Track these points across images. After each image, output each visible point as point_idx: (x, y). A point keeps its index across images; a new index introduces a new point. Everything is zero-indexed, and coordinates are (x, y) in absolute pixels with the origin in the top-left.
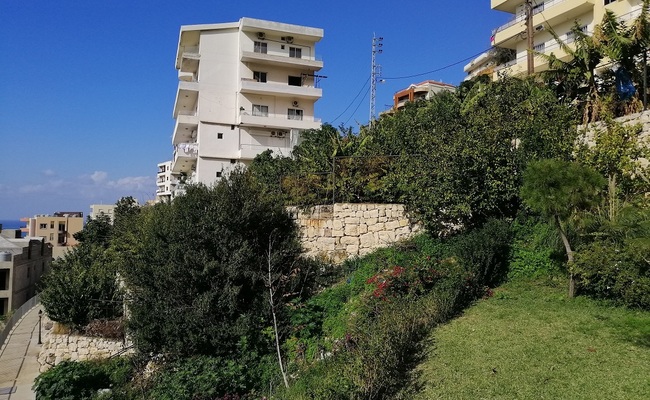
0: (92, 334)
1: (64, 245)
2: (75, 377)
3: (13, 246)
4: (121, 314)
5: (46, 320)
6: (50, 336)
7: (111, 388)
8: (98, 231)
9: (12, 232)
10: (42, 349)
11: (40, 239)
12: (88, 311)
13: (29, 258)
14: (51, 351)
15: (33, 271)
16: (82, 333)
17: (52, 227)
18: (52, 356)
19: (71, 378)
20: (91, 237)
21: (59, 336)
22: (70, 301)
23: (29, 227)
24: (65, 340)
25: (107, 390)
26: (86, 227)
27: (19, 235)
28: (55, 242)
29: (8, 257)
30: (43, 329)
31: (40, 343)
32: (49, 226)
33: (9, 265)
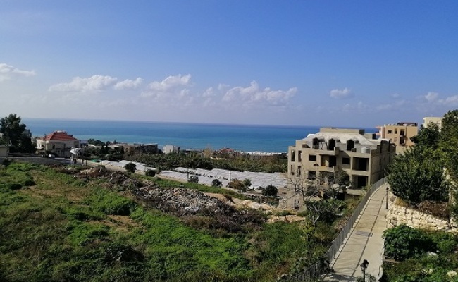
0: (423, 210)
1: (404, 145)
2: (410, 237)
3: (371, 144)
4: (447, 200)
5: (391, 195)
6: (394, 206)
7: (438, 253)
8: (429, 137)
9: (370, 135)
10: (389, 213)
11: (388, 140)
12: (420, 193)
13: (381, 152)
14: (395, 216)
15: (383, 162)
16: (416, 208)
17: (396, 132)
18: (395, 219)
19: (407, 237)
20: (423, 140)
21: (399, 207)
22: (408, 184)
23: (381, 132)
24: (404, 211)
25: (435, 254)
26: (420, 133)
27: (374, 137)
28: (397, 143)
29: (368, 151)
30: (389, 200)
31: (387, 209)
32: (393, 132)
33: (369, 156)
